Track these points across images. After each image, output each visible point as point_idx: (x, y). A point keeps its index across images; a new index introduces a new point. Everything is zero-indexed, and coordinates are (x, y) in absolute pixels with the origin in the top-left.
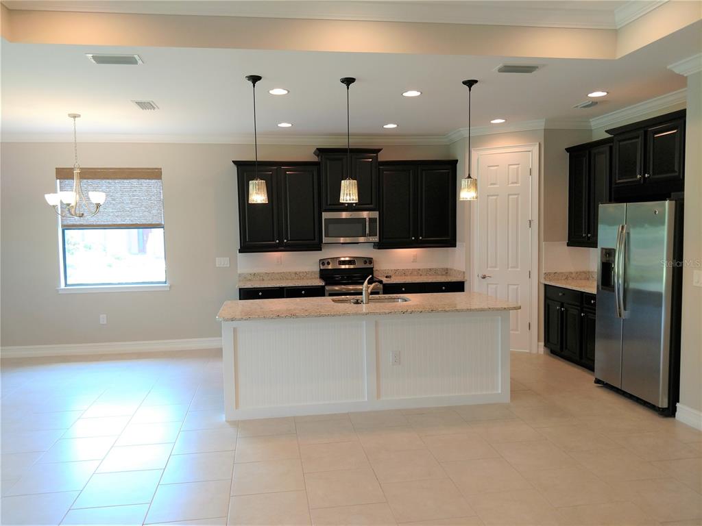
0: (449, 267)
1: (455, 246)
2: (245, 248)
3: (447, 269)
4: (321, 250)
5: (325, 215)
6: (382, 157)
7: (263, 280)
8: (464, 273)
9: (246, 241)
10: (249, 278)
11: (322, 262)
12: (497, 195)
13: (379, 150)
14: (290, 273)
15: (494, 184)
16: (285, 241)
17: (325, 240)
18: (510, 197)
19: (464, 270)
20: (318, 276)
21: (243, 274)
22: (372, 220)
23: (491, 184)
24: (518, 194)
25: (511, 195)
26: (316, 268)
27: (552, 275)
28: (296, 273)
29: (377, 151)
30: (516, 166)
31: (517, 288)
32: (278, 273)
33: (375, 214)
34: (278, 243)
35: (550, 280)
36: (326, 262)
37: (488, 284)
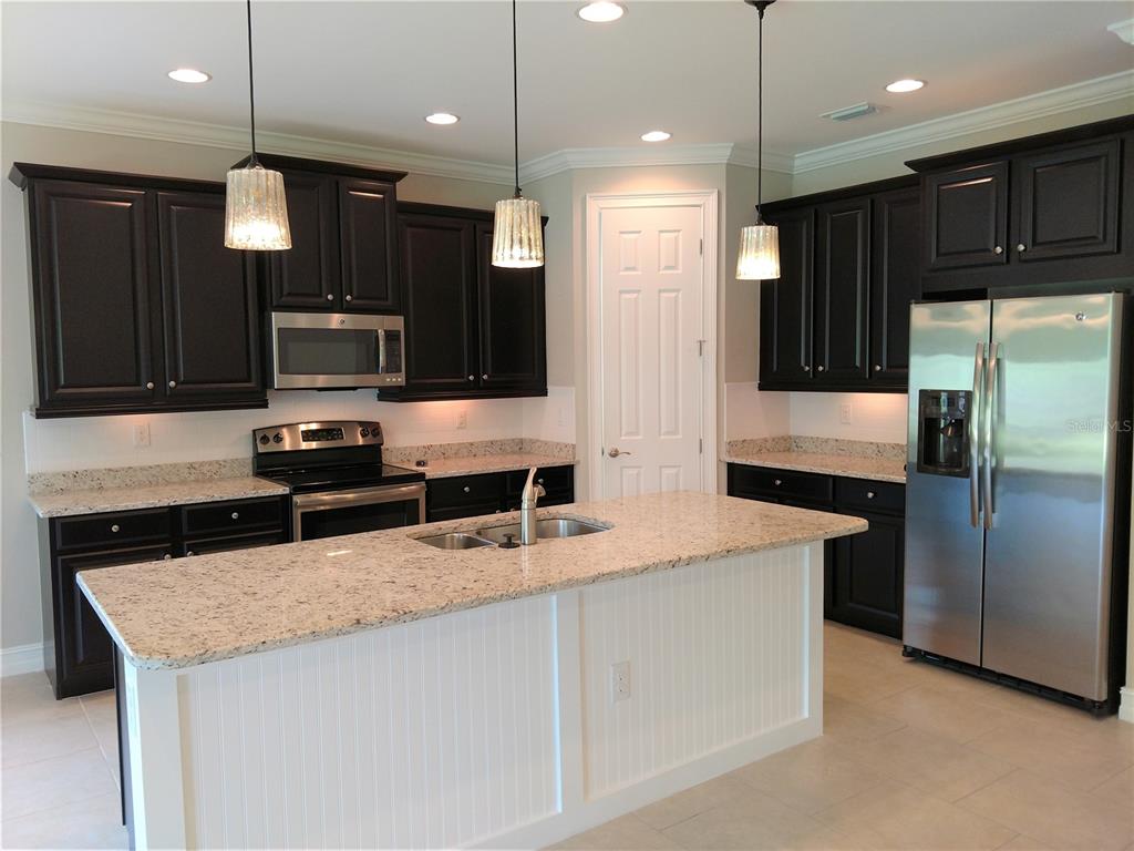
0: (523, 436)
1: (544, 393)
2: (54, 402)
3: (522, 441)
4: (265, 406)
5: (278, 320)
6: (406, 192)
7: (101, 488)
8: (574, 446)
9: (57, 386)
10: (60, 484)
11: (261, 436)
12: (639, 291)
13: (400, 176)
14: (175, 465)
15: (634, 269)
16: (172, 383)
17: (278, 380)
18: (663, 295)
19: (574, 443)
20: (249, 469)
21: (41, 475)
22: (391, 336)
23: (627, 269)
24: (678, 291)
25: (665, 291)
26: (244, 452)
27: (740, 446)
28: (191, 466)
29: (394, 177)
30: (673, 235)
31: (677, 475)
32: (142, 469)
33: (397, 323)
34: (153, 389)
35: (737, 456)
36: (271, 435)
37: (622, 468)
